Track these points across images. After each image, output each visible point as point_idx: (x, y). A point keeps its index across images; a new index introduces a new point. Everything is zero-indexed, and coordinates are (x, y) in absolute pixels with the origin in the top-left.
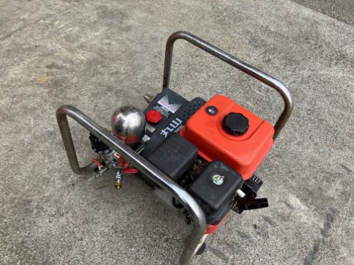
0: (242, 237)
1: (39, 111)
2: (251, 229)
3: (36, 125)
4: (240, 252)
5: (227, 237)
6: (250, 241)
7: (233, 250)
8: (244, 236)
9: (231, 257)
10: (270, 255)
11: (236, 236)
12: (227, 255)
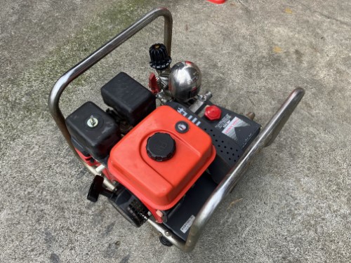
0: (109, 227)
1: (238, 53)
2: (116, 239)
3: (222, 55)
4: (94, 222)
5: (109, 211)
6: (103, 235)
7: (96, 215)
8: (109, 229)
9: (90, 212)
10: (87, 254)
11: (109, 221)
12: (93, 209)
